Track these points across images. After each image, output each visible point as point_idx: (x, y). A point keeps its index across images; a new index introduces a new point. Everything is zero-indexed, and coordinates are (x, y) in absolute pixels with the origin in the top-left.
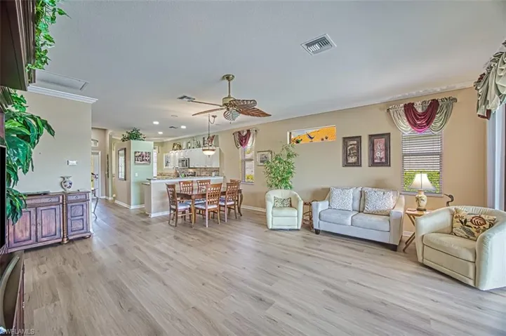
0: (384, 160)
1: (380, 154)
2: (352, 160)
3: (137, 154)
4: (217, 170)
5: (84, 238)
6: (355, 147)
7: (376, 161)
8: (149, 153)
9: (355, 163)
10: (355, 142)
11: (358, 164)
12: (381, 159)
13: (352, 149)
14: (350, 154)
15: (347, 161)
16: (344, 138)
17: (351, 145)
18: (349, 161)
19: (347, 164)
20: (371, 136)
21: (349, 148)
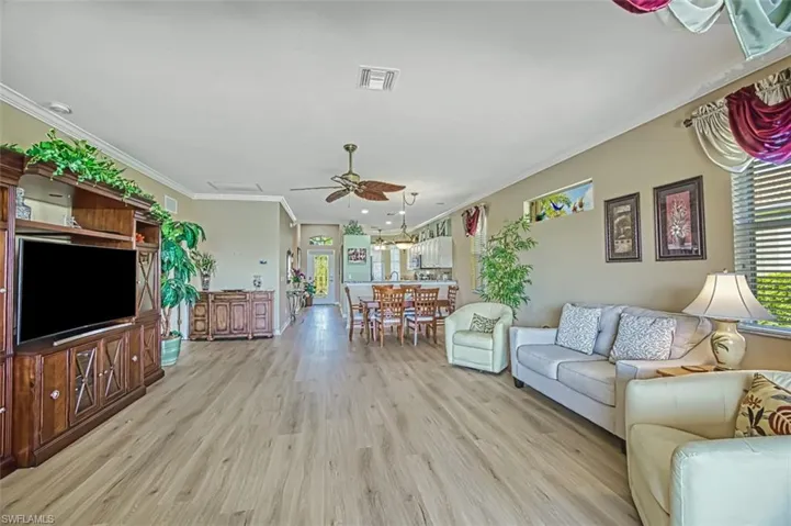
0: (689, 246)
1: (679, 230)
2: (623, 247)
3: (351, 252)
4: (449, 272)
5: (266, 337)
6: (629, 217)
7: (671, 247)
8: (365, 250)
9: (627, 253)
10: (628, 208)
11: (634, 256)
12: (683, 241)
13: (622, 223)
14: (619, 234)
15: (613, 249)
16: (608, 202)
17: (620, 214)
18: (617, 251)
19: (613, 257)
20: (658, 190)
21: (616, 222)
